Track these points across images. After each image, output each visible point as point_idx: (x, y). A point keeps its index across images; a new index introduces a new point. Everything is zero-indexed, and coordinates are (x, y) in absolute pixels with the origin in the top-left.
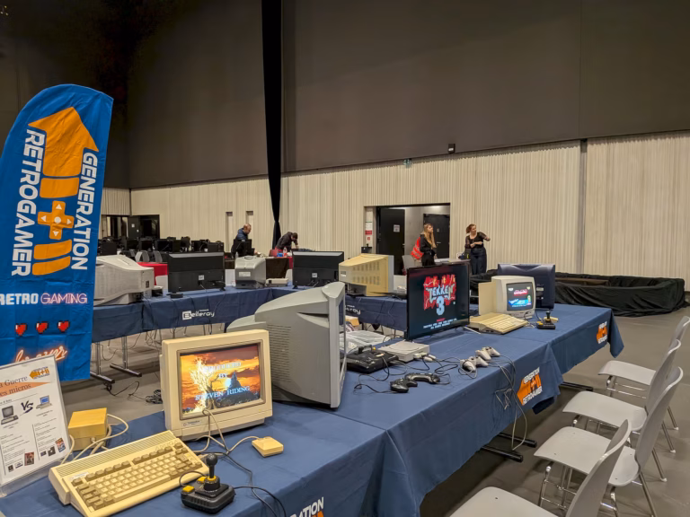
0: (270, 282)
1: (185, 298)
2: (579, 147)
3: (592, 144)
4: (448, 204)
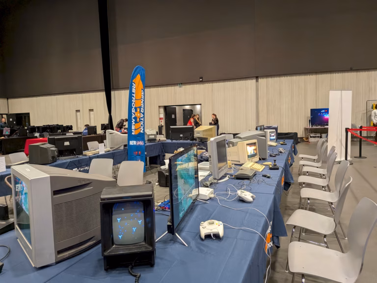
3: (260, 79)
4: (201, 104)
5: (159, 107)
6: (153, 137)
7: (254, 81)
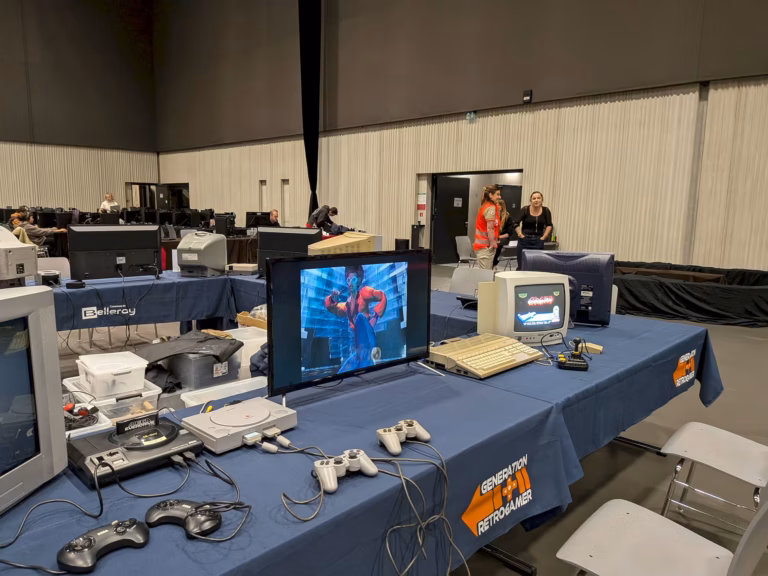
0: (231, 268)
1: (88, 288)
2: (697, 94)
3: (716, 89)
4: (521, 171)
5: (419, 176)
6: (194, 257)
7: (692, 97)
